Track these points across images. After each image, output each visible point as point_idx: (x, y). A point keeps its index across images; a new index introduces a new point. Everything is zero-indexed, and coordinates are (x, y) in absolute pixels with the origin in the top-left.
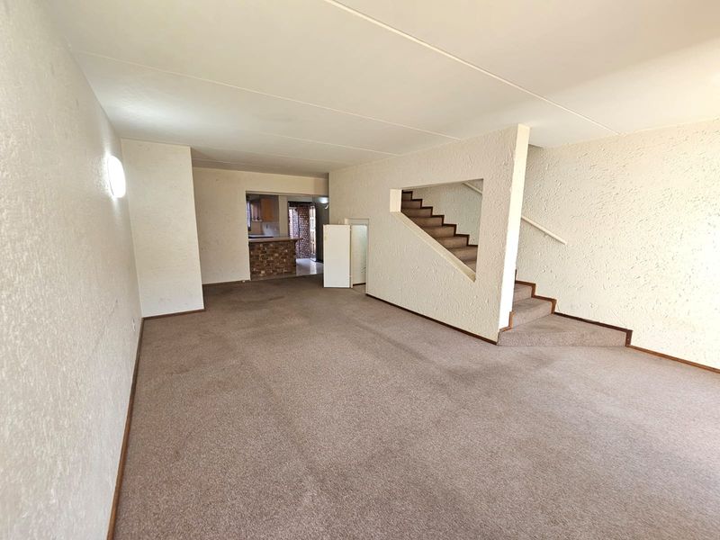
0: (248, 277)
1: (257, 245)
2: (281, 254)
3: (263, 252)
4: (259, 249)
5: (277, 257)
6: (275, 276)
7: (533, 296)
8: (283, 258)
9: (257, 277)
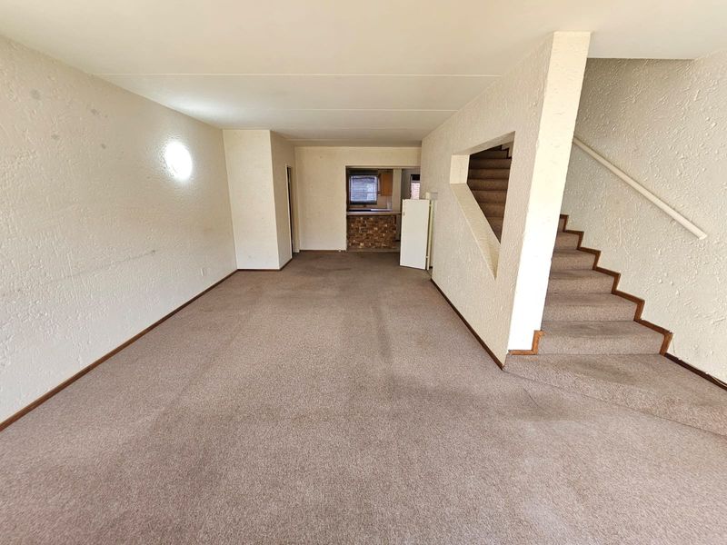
0: (344, 247)
1: (357, 219)
2: (380, 229)
3: (363, 225)
4: (360, 222)
5: (376, 232)
6: (373, 250)
7: (637, 320)
8: (382, 232)
9: (356, 249)
